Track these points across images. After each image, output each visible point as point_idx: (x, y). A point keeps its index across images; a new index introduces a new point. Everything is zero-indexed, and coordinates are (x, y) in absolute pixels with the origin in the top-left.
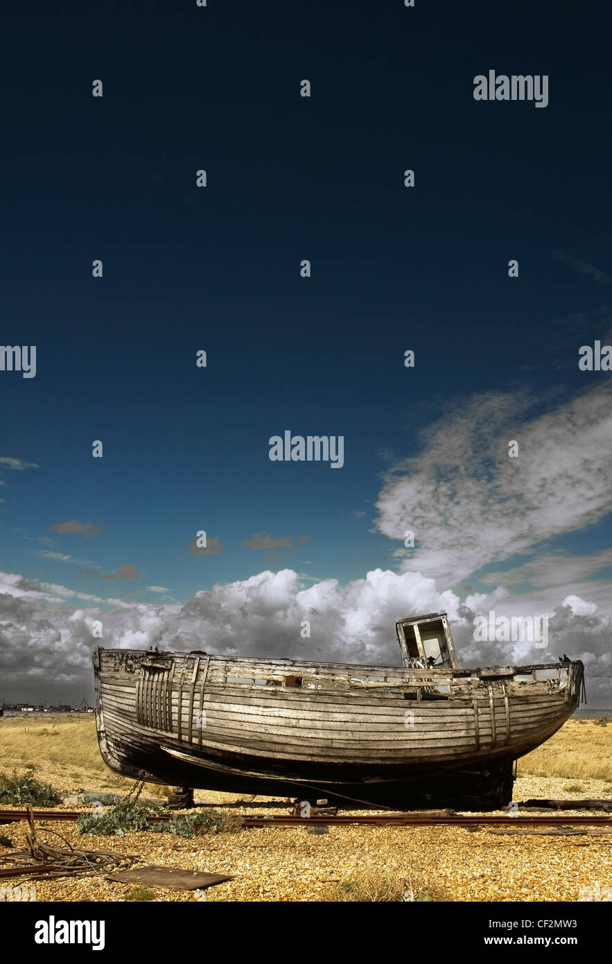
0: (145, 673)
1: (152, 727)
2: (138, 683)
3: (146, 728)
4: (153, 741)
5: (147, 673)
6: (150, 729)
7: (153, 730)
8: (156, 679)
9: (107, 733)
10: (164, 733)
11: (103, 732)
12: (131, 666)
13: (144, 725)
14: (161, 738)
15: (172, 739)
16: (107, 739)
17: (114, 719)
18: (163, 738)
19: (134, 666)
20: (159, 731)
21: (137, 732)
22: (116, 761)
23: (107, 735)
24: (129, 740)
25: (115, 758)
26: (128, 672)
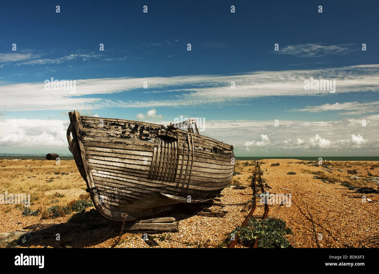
0: (162, 142)
1: (160, 180)
2: (155, 149)
3: (154, 181)
4: (155, 190)
5: (163, 142)
6: (157, 182)
7: (159, 182)
8: (170, 146)
9: (99, 189)
10: (168, 184)
11: (95, 188)
12: (147, 135)
13: (152, 179)
14: (163, 187)
15: (171, 187)
16: (99, 194)
17: (108, 177)
18: (165, 187)
19: (150, 136)
20: (164, 183)
21: (143, 185)
22: (108, 210)
23: (98, 190)
24: (129, 192)
25: (107, 208)
26: (144, 140)
